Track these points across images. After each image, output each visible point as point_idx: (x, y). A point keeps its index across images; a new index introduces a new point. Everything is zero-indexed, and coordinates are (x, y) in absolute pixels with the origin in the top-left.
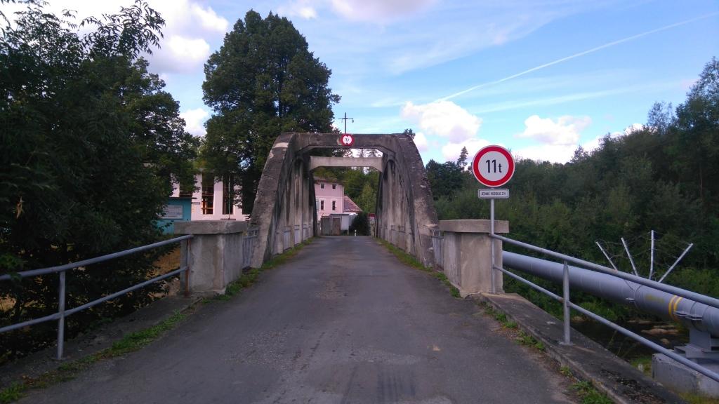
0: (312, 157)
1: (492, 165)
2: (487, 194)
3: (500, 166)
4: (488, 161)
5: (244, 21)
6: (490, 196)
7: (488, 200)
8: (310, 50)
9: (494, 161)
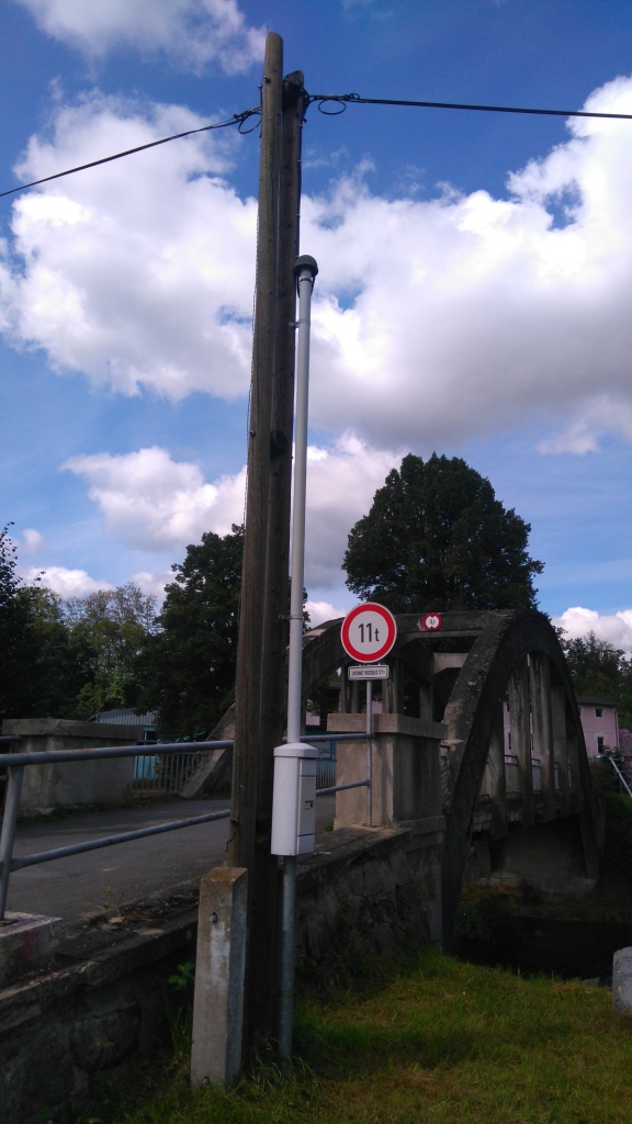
0: (436, 655)
1: (366, 630)
2: (360, 673)
3: (377, 632)
4: (362, 626)
5: (399, 471)
6: (364, 676)
7: (363, 683)
8: (497, 498)
9: (369, 625)
